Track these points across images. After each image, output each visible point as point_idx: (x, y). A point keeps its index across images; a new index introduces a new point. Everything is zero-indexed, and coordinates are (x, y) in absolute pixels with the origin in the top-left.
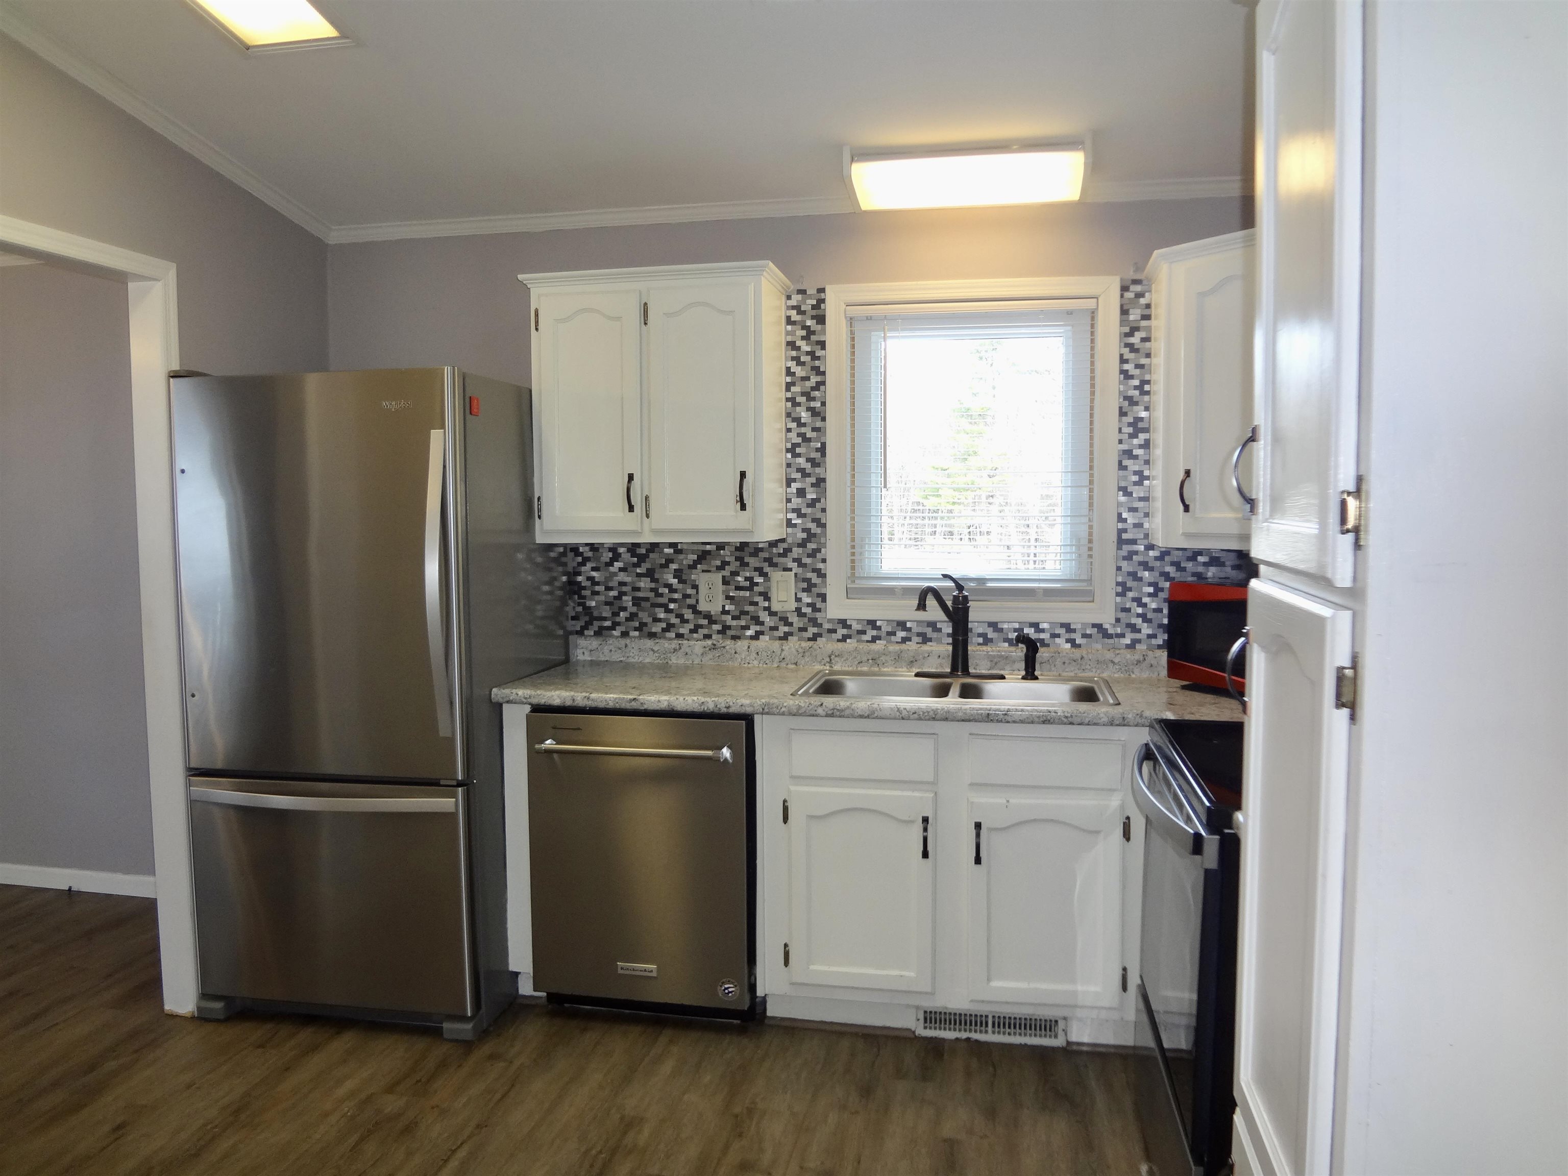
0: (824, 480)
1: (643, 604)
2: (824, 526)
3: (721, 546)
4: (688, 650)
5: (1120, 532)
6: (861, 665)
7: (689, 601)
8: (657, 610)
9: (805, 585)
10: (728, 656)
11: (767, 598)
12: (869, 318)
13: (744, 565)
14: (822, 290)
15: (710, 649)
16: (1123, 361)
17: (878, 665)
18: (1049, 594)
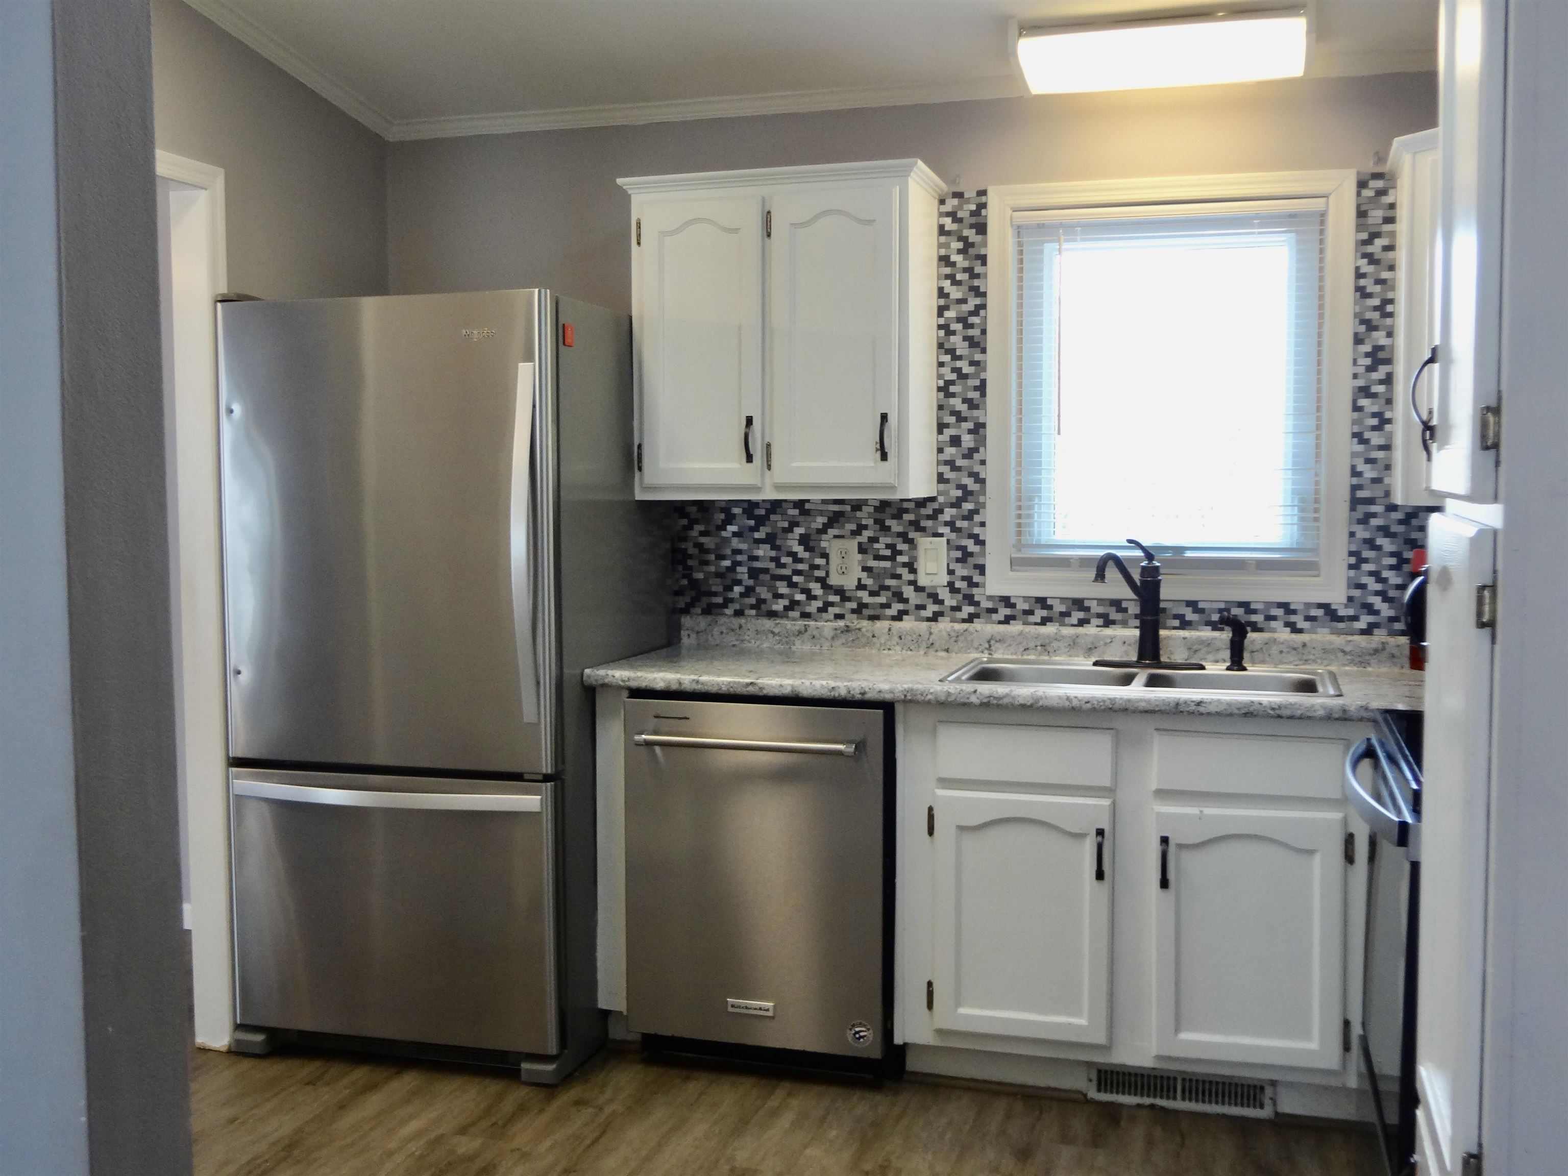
0: (983, 425)
1: (762, 577)
2: (982, 482)
3: (857, 506)
4: (815, 633)
5: (1354, 488)
6: (1027, 652)
7: (817, 573)
8: (778, 583)
9: (959, 554)
10: (864, 640)
11: (913, 571)
12: (1041, 226)
13: (886, 529)
14: (982, 193)
15: (842, 632)
16: (1359, 275)
17: (1049, 652)
18: (1263, 566)
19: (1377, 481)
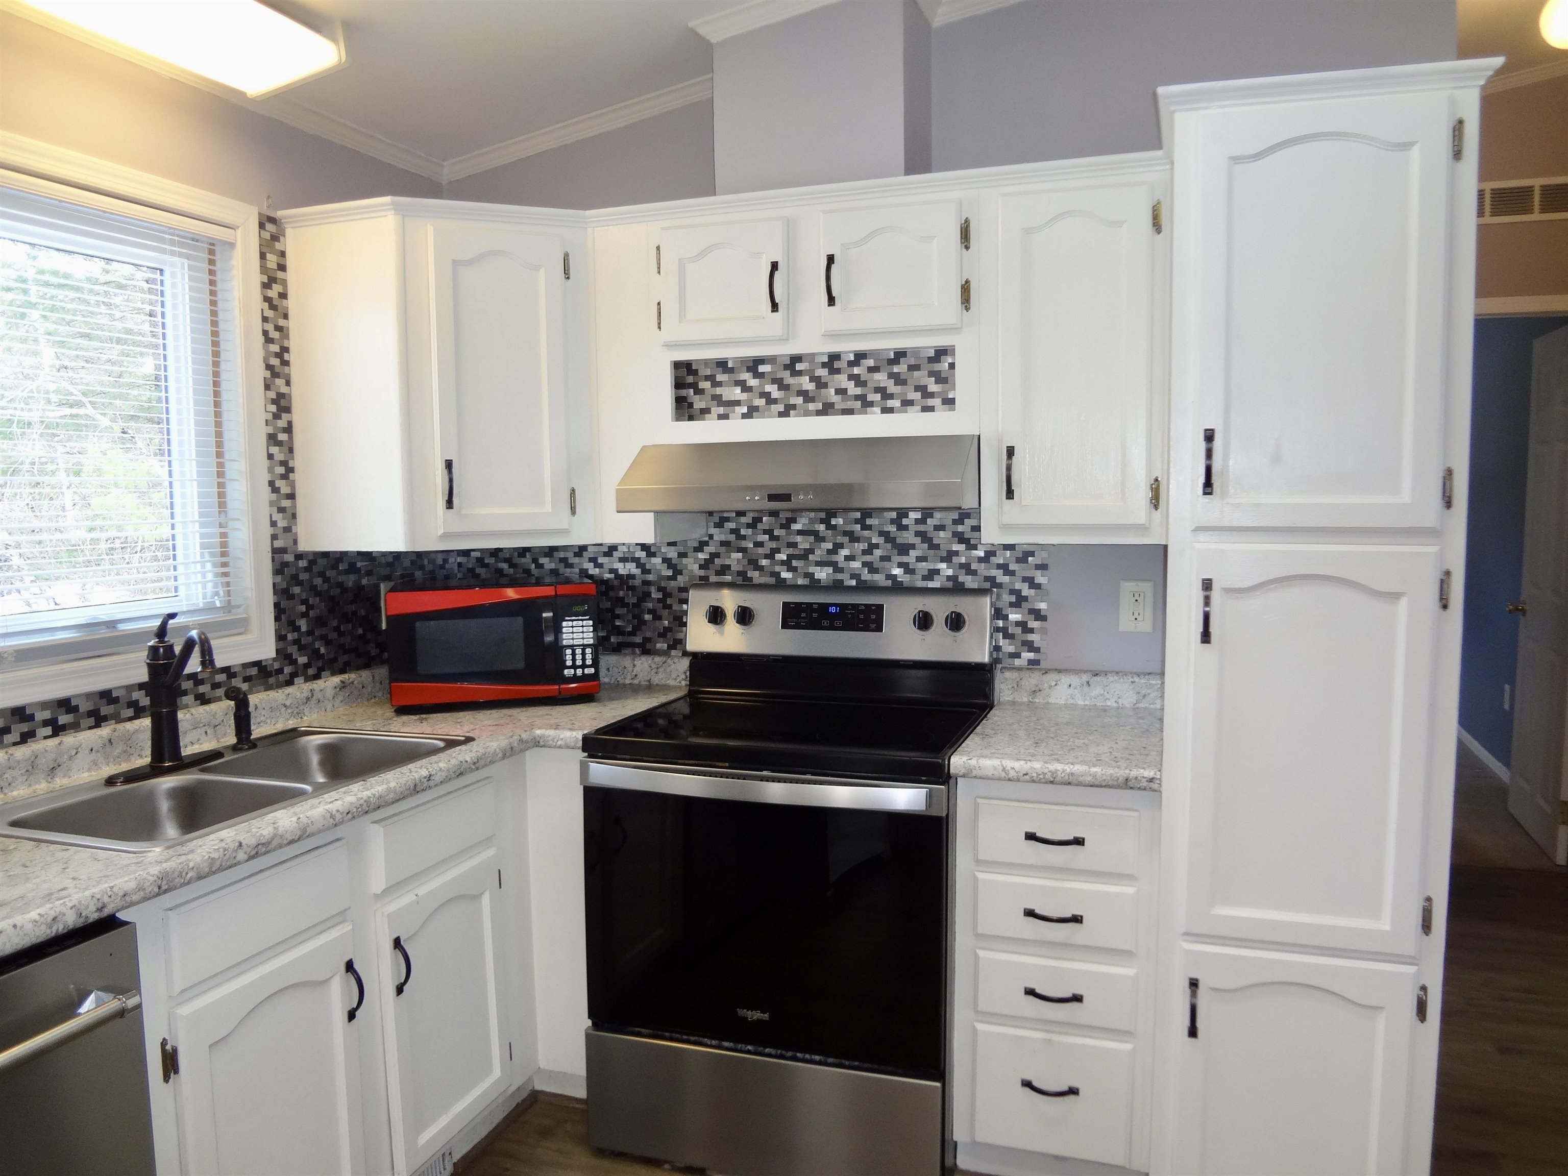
19: (287, 530)
